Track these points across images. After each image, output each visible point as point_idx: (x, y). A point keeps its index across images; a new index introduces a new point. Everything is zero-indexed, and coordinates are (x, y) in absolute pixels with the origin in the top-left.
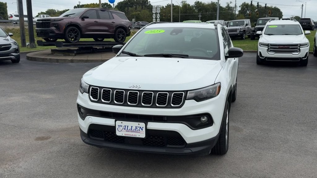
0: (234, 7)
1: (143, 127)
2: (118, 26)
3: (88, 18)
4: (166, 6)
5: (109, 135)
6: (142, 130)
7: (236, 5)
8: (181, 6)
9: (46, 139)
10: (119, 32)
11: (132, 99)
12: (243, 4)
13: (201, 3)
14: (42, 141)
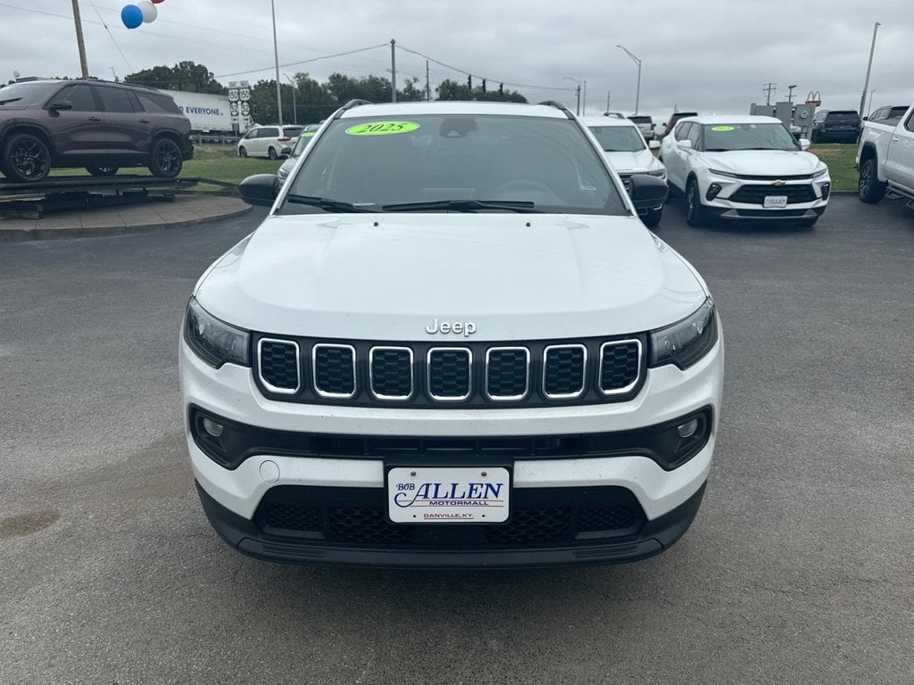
0: (424, 92)
1: (499, 485)
2: (157, 132)
3: (68, 108)
4: (255, 86)
5: (349, 522)
6: (496, 494)
7: (427, 86)
8: (296, 86)
9: (38, 523)
10: (162, 149)
11: (446, 378)
12: (444, 83)
13: (345, 78)
14: (29, 538)
